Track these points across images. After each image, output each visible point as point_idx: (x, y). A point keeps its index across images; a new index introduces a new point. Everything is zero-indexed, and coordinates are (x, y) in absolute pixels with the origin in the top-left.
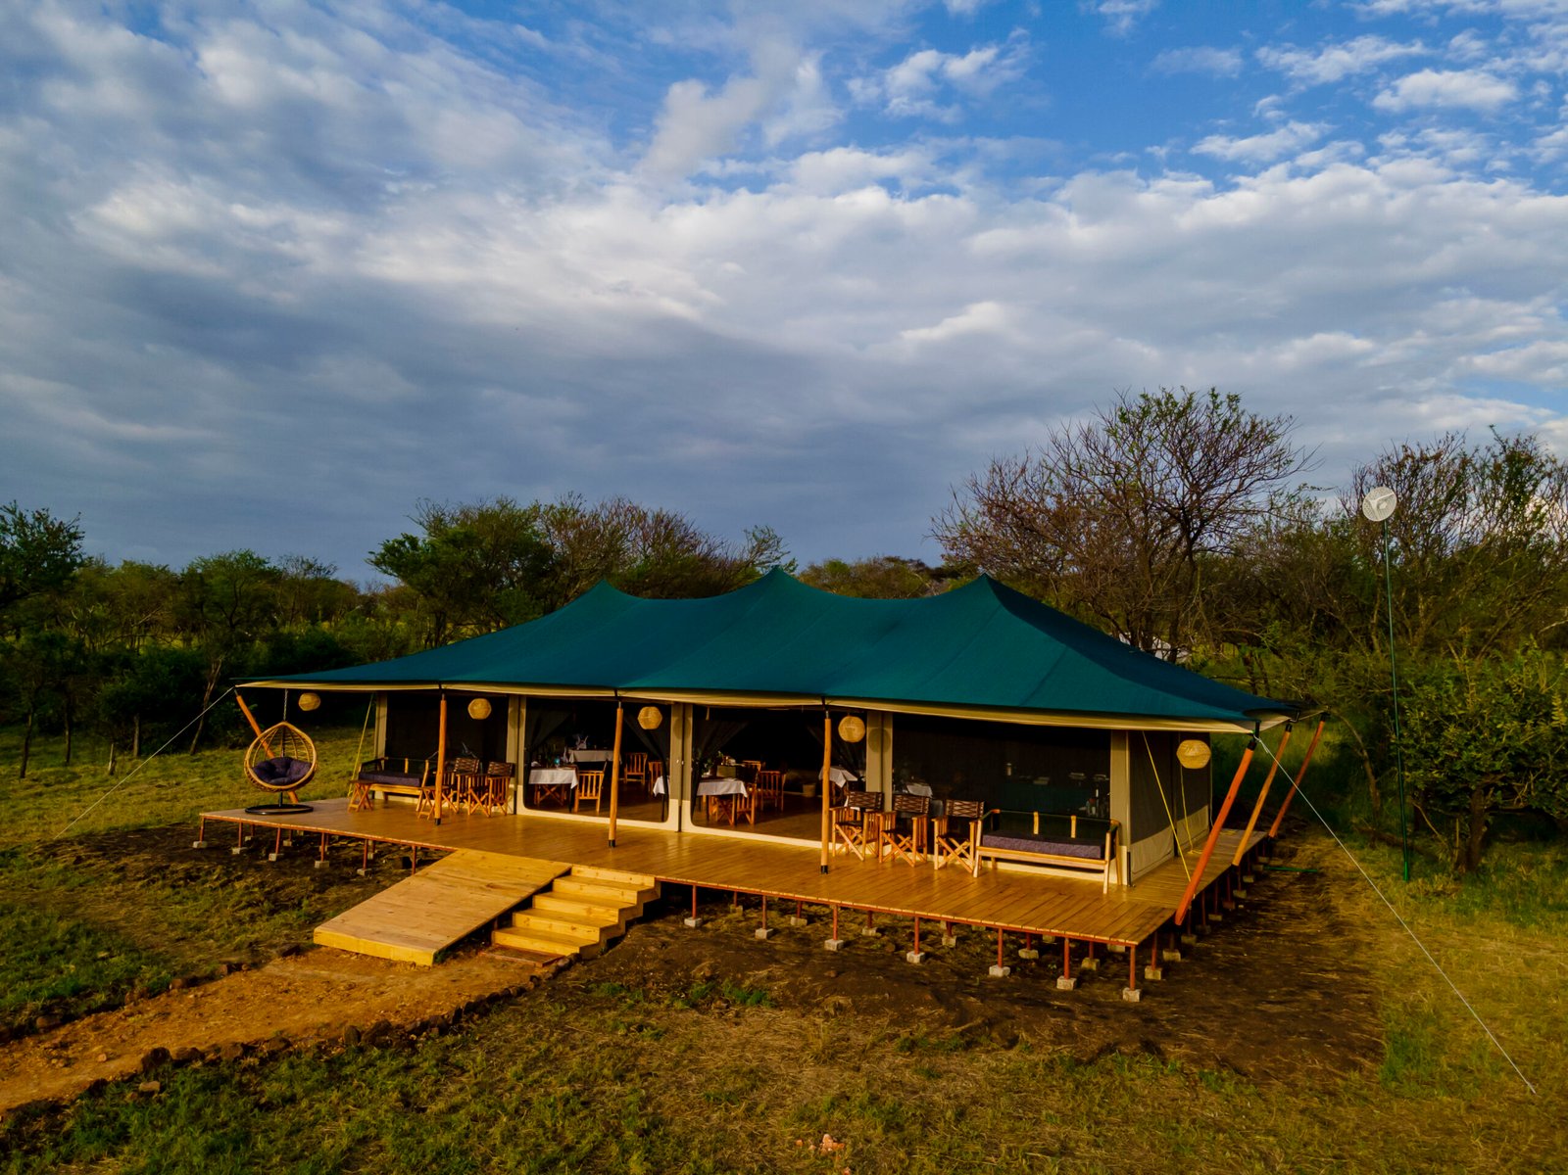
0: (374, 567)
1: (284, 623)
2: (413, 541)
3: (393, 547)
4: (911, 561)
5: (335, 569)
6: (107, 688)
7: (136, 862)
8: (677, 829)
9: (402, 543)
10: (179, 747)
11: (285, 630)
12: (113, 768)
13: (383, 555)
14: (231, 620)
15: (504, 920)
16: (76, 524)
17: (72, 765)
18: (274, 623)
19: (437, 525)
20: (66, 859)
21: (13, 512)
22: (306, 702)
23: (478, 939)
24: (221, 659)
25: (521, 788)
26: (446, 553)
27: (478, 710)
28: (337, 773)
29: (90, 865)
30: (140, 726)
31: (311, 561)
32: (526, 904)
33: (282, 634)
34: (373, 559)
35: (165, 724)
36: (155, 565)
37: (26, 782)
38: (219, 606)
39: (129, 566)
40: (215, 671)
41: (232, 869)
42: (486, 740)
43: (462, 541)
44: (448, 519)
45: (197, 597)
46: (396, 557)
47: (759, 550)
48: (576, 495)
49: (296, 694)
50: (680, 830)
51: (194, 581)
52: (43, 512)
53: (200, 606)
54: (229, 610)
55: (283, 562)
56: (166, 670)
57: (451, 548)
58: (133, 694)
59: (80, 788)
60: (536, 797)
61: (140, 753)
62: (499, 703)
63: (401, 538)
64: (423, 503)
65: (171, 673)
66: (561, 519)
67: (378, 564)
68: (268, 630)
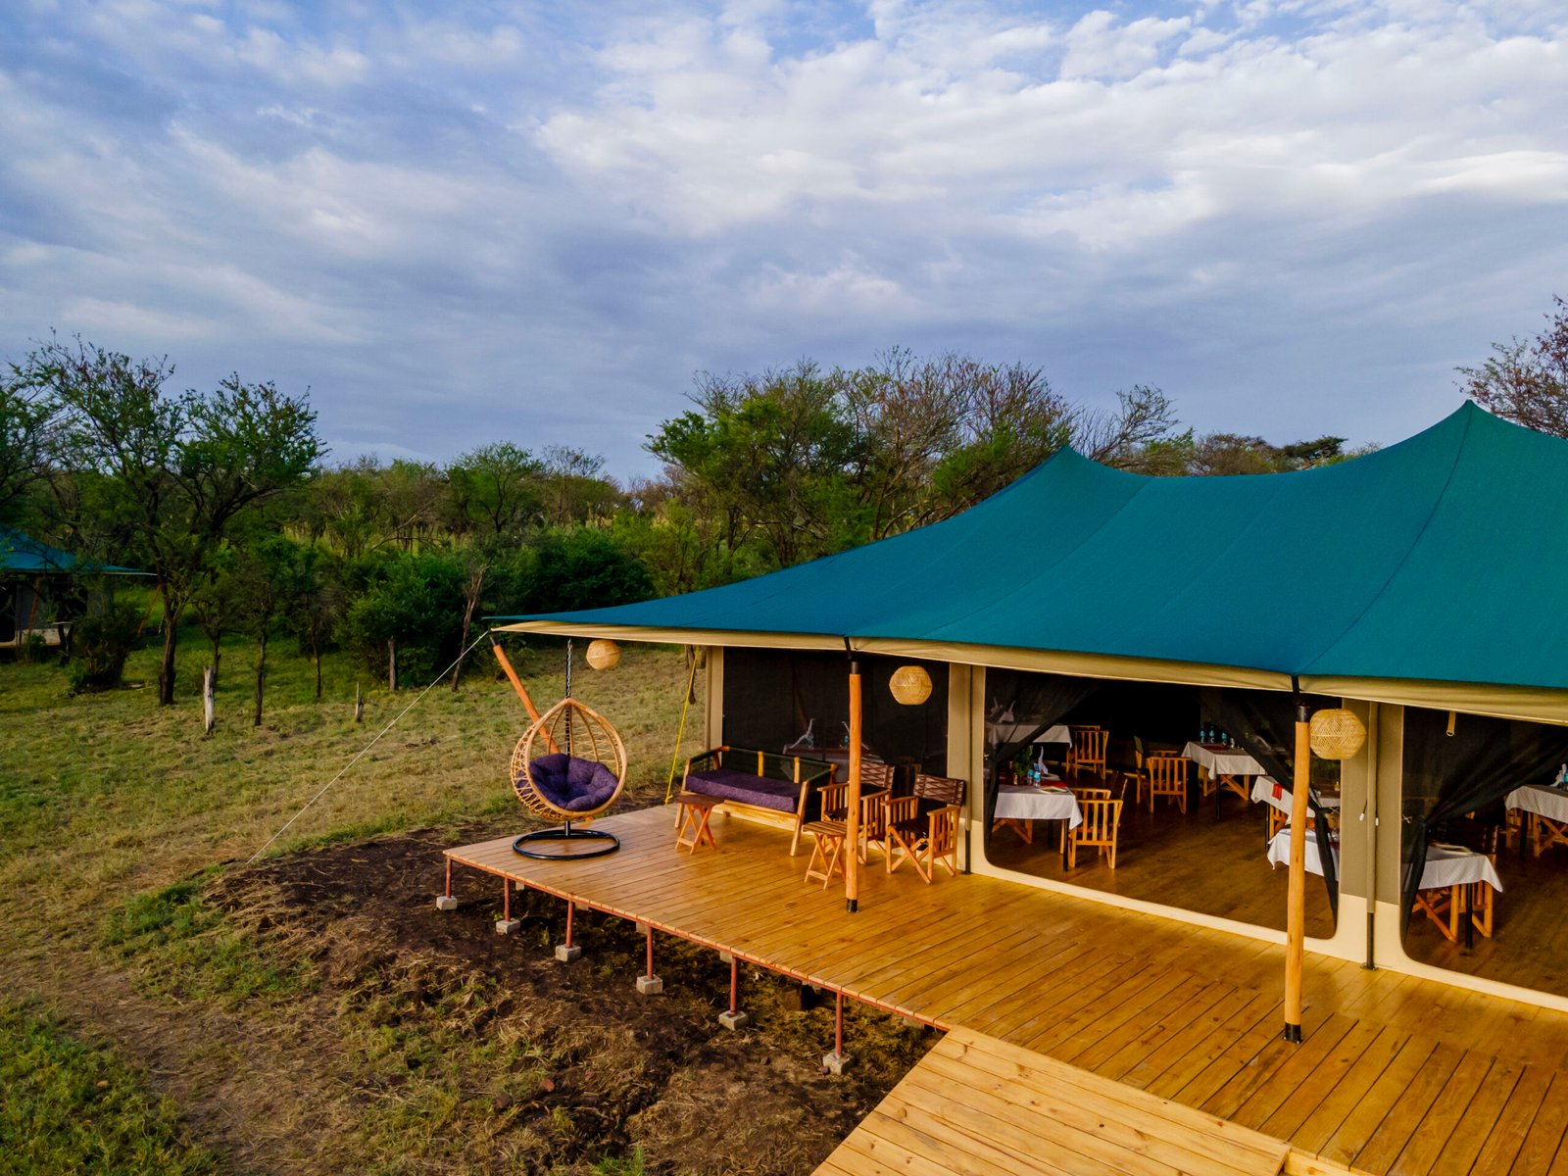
0: (652, 454)
1: (551, 524)
2: (697, 420)
3: (674, 428)
4: (1249, 439)
5: (603, 461)
6: (361, 605)
7: (348, 937)
8: (1363, 959)
9: (684, 423)
11: (554, 531)
12: (361, 713)
13: (662, 439)
14: (496, 519)
16: (305, 401)
17: (323, 702)
18: (540, 523)
19: (719, 404)
21: (234, 389)
22: (597, 654)
24: (481, 569)
25: (978, 828)
26: (740, 432)
27: (909, 688)
28: (629, 727)
29: (281, 937)
30: (395, 654)
31: (577, 452)
33: (550, 537)
34: (651, 444)
35: (423, 650)
36: (423, 463)
37: (261, 732)
38: (485, 505)
39: (399, 465)
40: (475, 586)
43: (760, 415)
44: (730, 396)
45: (461, 495)
46: (680, 441)
47: (1135, 420)
48: (902, 350)
50: (1370, 965)
51: (458, 476)
52: (268, 388)
53: (463, 506)
54: (493, 509)
55: (548, 453)
56: (421, 582)
57: (745, 427)
58: (387, 613)
59: (317, 745)
61: (396, 685)
63: (682, 417)
64: (700, 375)
65: (427, 585)
66: (868, 389)
67: (655, 450)
68: (534, 531)
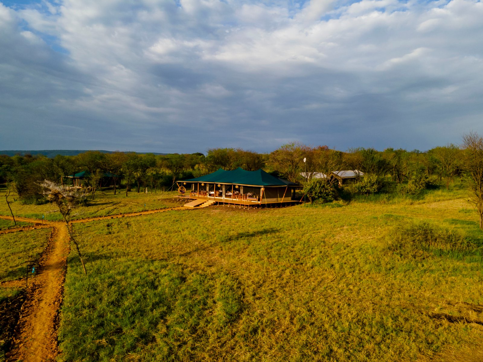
7: (168, 201)
10: (170, 190)
15: (201, 204)
20: (160, 201)
22: (185, 184)
23: (198, 205)
25: (208, 194)
27: (203, 185)
32: (203, 203)
41: (177, 202)
42: (204, 188)
49: (183, 183)
50: (224, 199)
60: (210, 195)
62: (205, 184)
